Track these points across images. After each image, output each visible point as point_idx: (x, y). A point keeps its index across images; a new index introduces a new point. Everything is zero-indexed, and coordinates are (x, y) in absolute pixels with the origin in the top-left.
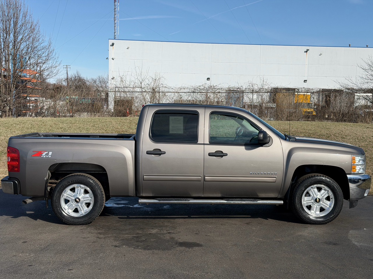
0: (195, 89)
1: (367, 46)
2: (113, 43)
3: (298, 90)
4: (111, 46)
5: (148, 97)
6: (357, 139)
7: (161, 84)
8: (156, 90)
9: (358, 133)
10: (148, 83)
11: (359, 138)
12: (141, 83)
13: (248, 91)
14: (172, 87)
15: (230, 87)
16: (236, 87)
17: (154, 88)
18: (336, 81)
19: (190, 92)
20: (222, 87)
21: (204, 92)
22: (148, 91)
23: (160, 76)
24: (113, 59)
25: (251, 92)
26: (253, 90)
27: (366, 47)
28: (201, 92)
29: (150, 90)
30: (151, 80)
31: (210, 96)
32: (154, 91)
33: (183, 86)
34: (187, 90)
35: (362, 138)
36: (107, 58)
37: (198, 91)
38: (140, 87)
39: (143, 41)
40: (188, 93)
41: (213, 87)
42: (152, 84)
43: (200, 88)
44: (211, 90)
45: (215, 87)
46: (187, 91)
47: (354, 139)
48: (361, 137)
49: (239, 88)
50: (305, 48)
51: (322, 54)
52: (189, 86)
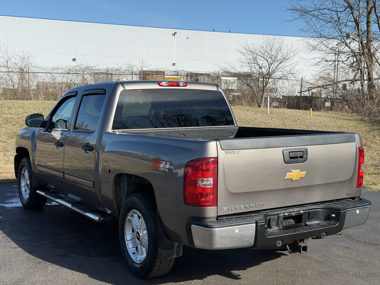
0: (70, 70)
1: (230, 31)
3: (177, 72)
5: (16, 78)
6: (242, 122)
7: (30, 63)
8: (25, 70)
9: (242, 116)
10: (15, 62)
11: (243, 120)
12: (7, 62)
13: (127, 73)
14: (44, 68)
15: (108, 68)
16: (115, 68)
17: (22, 68)
19: (64, 73)
20: (100, 69)
21: (80, 73)
22: (15, 71)
23: (29, 55)
25: (130, 74)
26: (132, 73)
28: (77, 73)
29: (17, 70)
30: (18, 59)
31: (87, 77)
32: (22, 71)
33: (56, 66)
34: (61, 70)
35: (246, 120)
37: (74, 72)
38: (6, 67)
40: (63, 75)
41: (90, 68)
42: (20, 63)
43: (76, 68)
44: (88, 71)
45: (92, 68)
46: (61, 72)
47: (239, 121)
48: (245, 120)
49: (118, 69)
50: (173, 31)
51: (189, 38)
52: (63, 66)
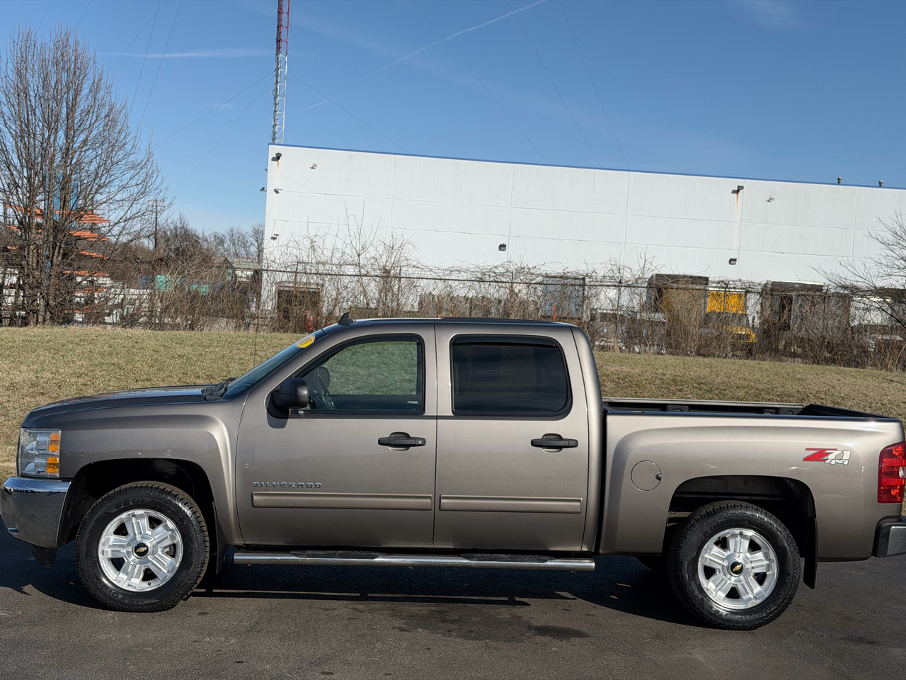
0: (484, 274)
1: (880, 183)
2: (279, 154)
3: (725, 284)
4: (273, 159)
5: (373, 288)
6: (870, 407)
7: (403, 258)
8: (393, 271)
9: (871, 393)
10: (376, 255)
11: (874, 405)
12: (359, 255)
13: (609, 284)
14: (431, 268)
15: (565, 272)
17: (387, 268)
18: (817, 269)
19: (472, 281)
21: (505, 281)
22: (373, 273)
23: (403, 240)
24: (277, 191)
25: (615, 286)
26: (620, 282)
27: (878, 185)
28: (499, 280)
29: (378, 273)
30: (381, 249)
31: (520, 291)
32: (387, 276)
33: (457, 264)
34: (466, 274)
35: (879, 405)
36: (263, 188)
37: (492, 279)
38: (356, 265)
39: (351, 150)
40: (469, 284)
41: (527, 270)
42: (384, 257)
43: (497, 271)
44: (522, 278)
45: (532, 271)
46: (466, 278)
47: (862, 406)
48: (877, 403)
49: (589, 275)
50: (735, 183)
51: (773, 199)
52: (471, 266)
